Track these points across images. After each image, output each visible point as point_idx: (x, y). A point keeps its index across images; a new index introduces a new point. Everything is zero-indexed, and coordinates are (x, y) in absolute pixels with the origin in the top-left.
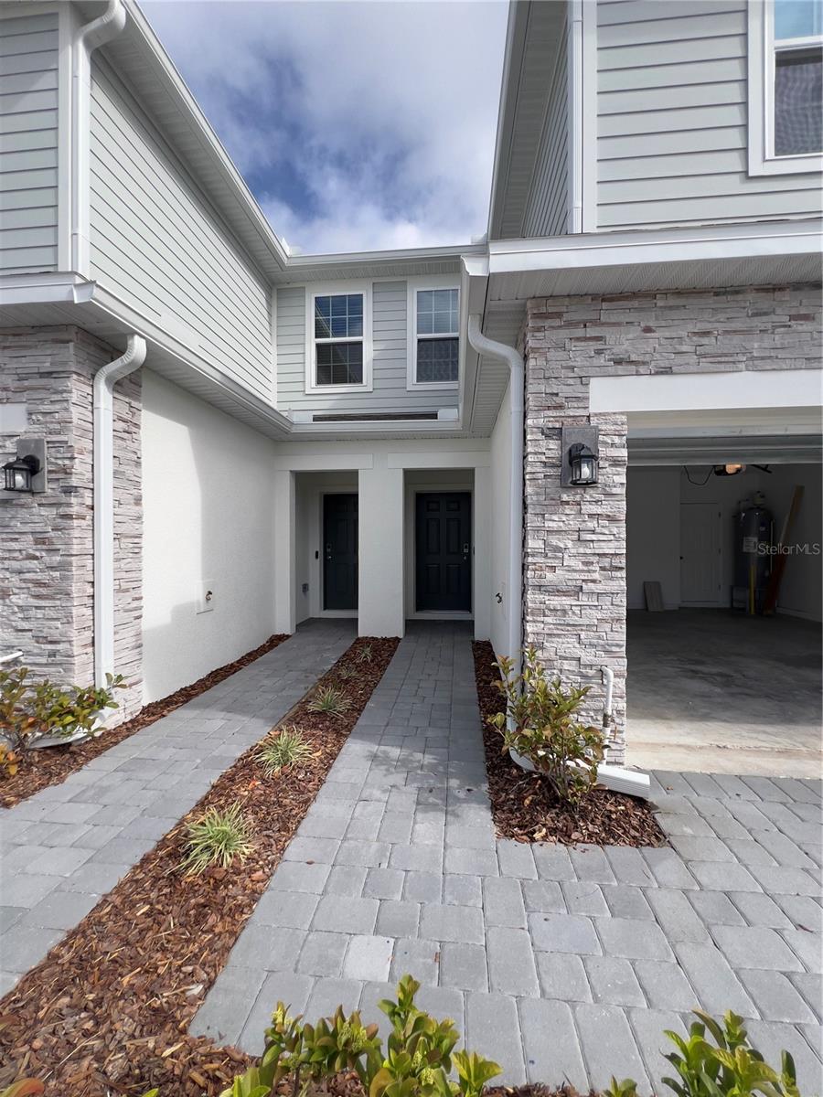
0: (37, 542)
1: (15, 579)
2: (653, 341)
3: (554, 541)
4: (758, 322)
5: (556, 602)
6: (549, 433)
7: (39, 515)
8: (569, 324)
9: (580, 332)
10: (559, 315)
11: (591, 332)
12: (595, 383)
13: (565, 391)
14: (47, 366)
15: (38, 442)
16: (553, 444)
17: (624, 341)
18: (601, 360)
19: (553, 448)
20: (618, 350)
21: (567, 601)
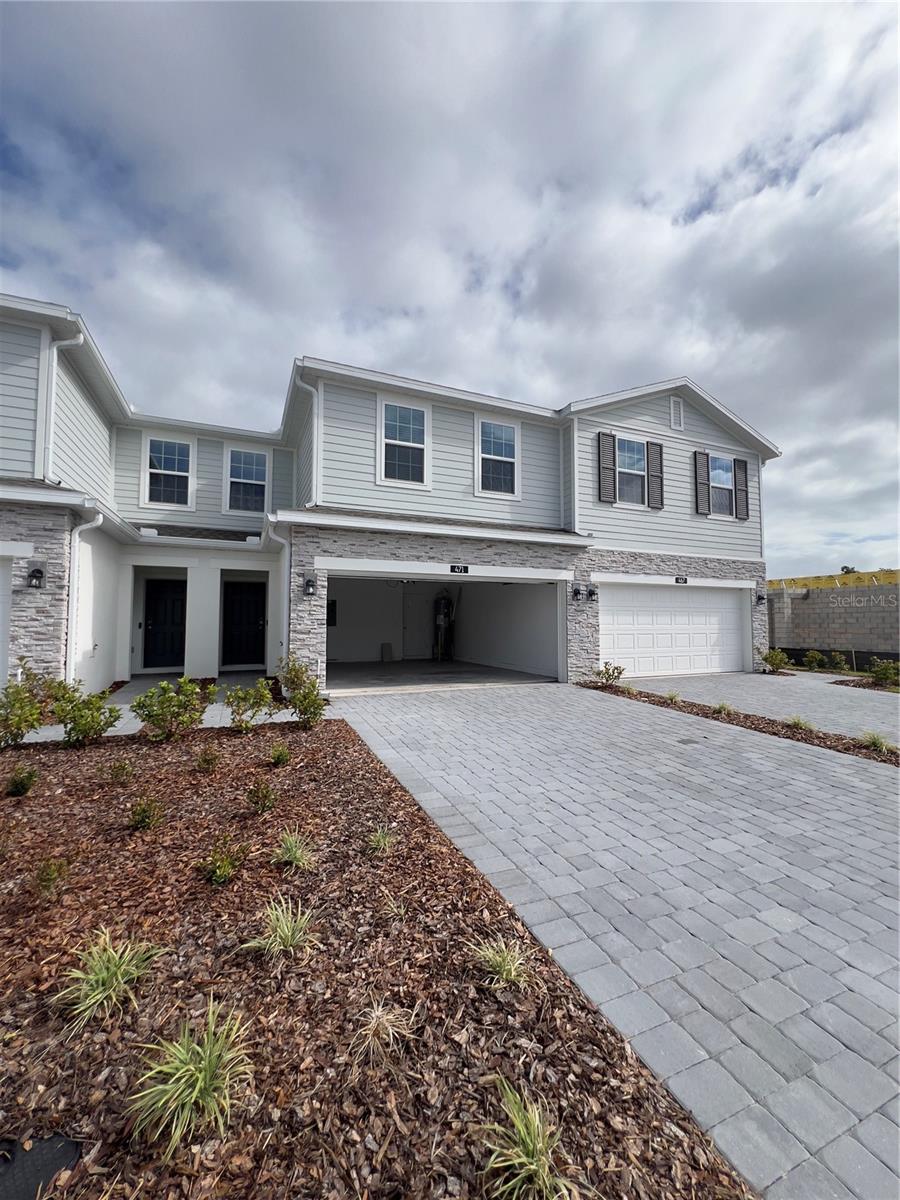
0: (38, 612)
1: (22, 631)
3: (300, 614)
4: (370, 543)
5: (301, 636)
6: (299, 575)
7: (41, 599)
8: (308, 536)
9: (311, 540)
10: (303, 532)
11: (317, 540)
12: (316, 558)
13: (305, 560)
14: (50, 525)
15: (43, 564)
16: (301, 579)
17: (327, 545)
18: (319, 550)
19: (300, 581)
20: (325, 548)
21: (305, 636)
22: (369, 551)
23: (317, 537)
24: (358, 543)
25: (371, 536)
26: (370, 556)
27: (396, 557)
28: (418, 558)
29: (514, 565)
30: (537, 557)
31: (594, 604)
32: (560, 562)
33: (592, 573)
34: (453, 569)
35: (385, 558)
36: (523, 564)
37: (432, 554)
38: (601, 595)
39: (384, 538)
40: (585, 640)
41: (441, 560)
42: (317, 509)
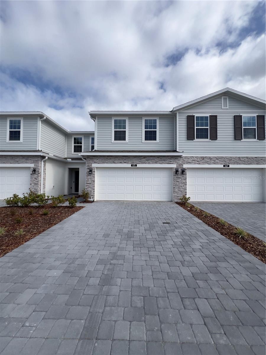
0: (35, 179)
2: (98, 161)
3: (88, 179)
4: (107, 159)
5: (88, 185)
7: (35, 176)
9: (91, 159)
10: (89, 158)
12: (92, 164)
13: (90, 165)
14: (37, 160)
16: (88, 170)
17: (95, 161)
18: (93, 162)
23: (93, 159)
24: (103, 160)
25: (107, 157)
26: (107, 163)
27: (114, 163)
28: (121, 163)
29: (153, 163)
30: (161, 160)
31: (184, 176)
32: (171, 161)
34: (132, 165)
35: (111, 163)
36: (156, 163)
37: (125, 162)
38: (187, 172)
39: (111, 158)
40: (181, 187)
41: (128, 163)
42: (96, 151)
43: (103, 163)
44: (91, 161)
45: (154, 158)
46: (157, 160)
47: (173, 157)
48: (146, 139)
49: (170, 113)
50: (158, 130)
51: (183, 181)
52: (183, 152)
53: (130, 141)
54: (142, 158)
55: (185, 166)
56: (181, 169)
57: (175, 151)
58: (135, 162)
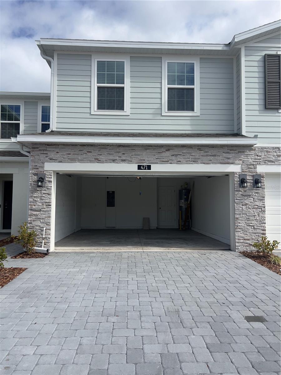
2: (58, 155)
3: (35, 199)
4: (80, 152)
5: (35, 213)
6: (35, 174)
8: (40, 150)
9: (42, 152)
10: (38, 148)
11: (45, 152)
12: (45, 163)
13: (39, 165)
16: (36, 177)
17: (52, 155)
18: (47, 159)
19: (36, 178)
20: (51, 157)
21: (38, 213)
22: (80, 158)
23: (46, 150)
24: (72, 153)
25: (82, 148)
26: (81, 161)
27: (98, 161)
28: (114, 161)
29: (187, 162)
30: (207, 155)
31: (260, 191)
32: (229, 159)
33: (258, 166)
34: (139, 167)
35: (91, 161)
36: (195, 161)
37: (124, 158)
38: (267, 183)
39: (90, 149)
40: (251, 218)
41: (130, 162)
42: (53, 133)
43: (73, 160)
44: (42, 157)
45: (190, 150)
46: (197, 154)
47: (234, 148)
48: (170, 108)
49: (225, 48)
50: (197, 87)
51: (257, 203)
52: (256, 137)
53: (135, 111)
54: (163, 150)
55: (261, 169)
56: (253, 176)
57: (238, 135)
58: (146, 159)
